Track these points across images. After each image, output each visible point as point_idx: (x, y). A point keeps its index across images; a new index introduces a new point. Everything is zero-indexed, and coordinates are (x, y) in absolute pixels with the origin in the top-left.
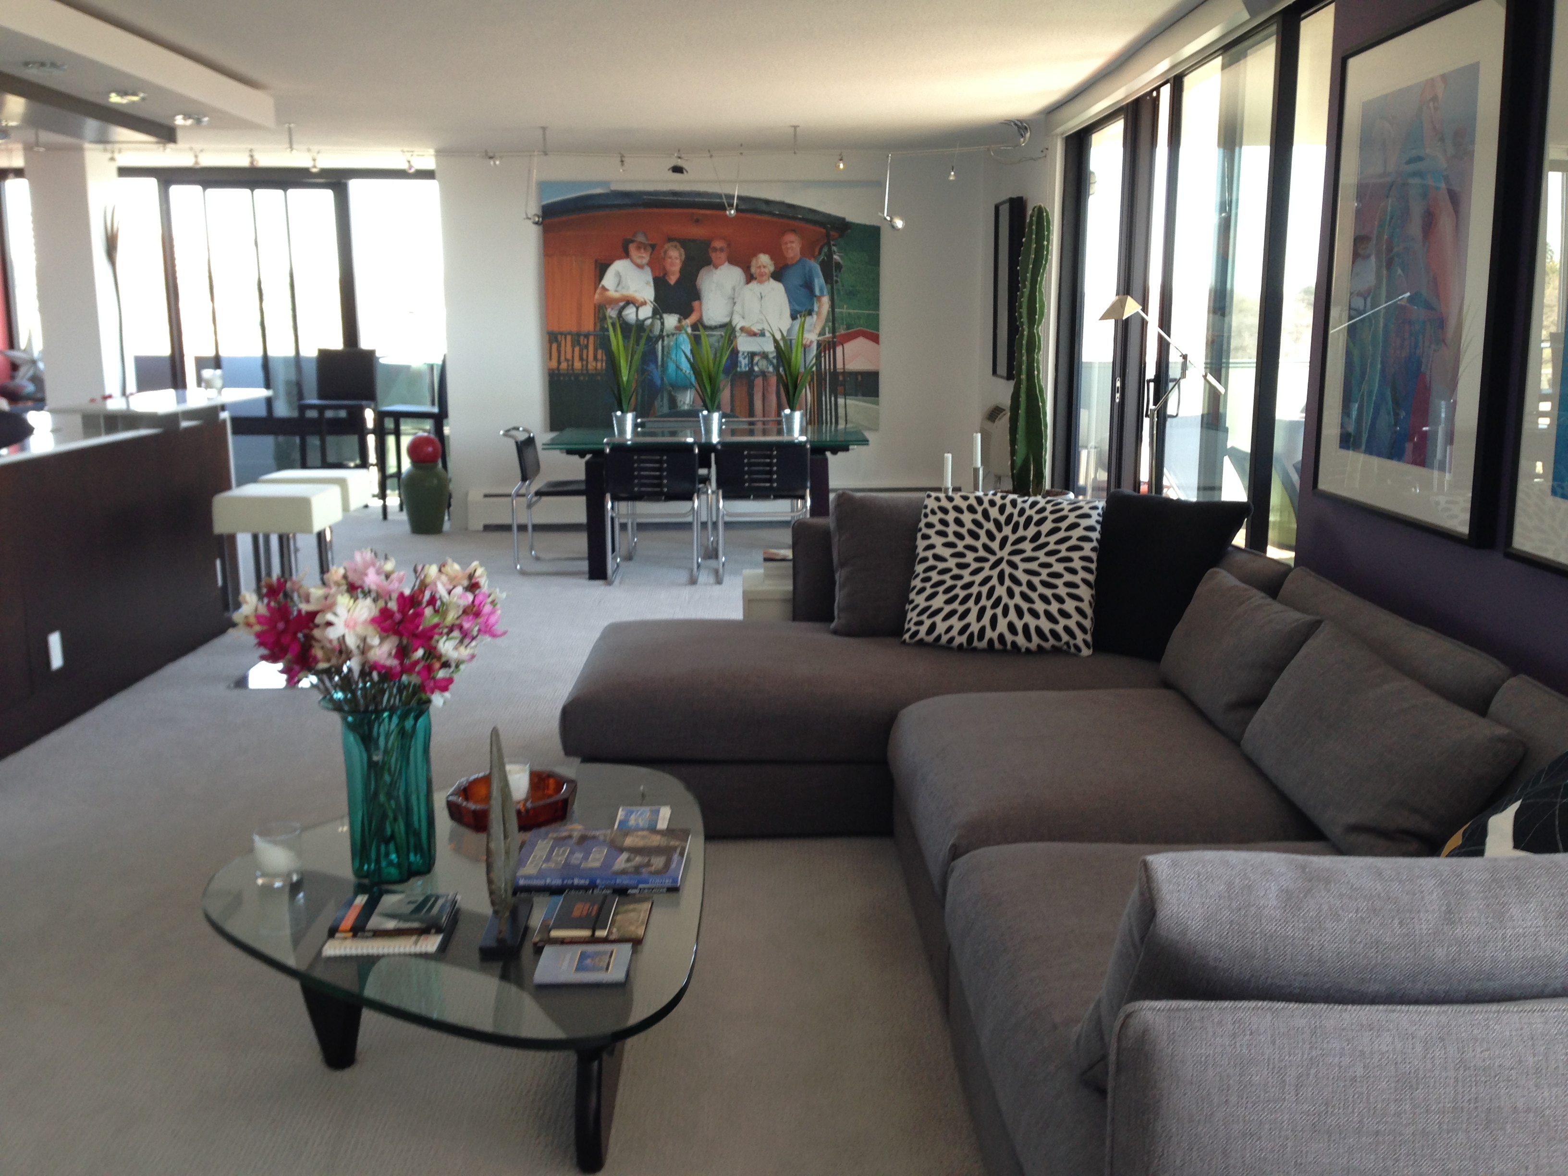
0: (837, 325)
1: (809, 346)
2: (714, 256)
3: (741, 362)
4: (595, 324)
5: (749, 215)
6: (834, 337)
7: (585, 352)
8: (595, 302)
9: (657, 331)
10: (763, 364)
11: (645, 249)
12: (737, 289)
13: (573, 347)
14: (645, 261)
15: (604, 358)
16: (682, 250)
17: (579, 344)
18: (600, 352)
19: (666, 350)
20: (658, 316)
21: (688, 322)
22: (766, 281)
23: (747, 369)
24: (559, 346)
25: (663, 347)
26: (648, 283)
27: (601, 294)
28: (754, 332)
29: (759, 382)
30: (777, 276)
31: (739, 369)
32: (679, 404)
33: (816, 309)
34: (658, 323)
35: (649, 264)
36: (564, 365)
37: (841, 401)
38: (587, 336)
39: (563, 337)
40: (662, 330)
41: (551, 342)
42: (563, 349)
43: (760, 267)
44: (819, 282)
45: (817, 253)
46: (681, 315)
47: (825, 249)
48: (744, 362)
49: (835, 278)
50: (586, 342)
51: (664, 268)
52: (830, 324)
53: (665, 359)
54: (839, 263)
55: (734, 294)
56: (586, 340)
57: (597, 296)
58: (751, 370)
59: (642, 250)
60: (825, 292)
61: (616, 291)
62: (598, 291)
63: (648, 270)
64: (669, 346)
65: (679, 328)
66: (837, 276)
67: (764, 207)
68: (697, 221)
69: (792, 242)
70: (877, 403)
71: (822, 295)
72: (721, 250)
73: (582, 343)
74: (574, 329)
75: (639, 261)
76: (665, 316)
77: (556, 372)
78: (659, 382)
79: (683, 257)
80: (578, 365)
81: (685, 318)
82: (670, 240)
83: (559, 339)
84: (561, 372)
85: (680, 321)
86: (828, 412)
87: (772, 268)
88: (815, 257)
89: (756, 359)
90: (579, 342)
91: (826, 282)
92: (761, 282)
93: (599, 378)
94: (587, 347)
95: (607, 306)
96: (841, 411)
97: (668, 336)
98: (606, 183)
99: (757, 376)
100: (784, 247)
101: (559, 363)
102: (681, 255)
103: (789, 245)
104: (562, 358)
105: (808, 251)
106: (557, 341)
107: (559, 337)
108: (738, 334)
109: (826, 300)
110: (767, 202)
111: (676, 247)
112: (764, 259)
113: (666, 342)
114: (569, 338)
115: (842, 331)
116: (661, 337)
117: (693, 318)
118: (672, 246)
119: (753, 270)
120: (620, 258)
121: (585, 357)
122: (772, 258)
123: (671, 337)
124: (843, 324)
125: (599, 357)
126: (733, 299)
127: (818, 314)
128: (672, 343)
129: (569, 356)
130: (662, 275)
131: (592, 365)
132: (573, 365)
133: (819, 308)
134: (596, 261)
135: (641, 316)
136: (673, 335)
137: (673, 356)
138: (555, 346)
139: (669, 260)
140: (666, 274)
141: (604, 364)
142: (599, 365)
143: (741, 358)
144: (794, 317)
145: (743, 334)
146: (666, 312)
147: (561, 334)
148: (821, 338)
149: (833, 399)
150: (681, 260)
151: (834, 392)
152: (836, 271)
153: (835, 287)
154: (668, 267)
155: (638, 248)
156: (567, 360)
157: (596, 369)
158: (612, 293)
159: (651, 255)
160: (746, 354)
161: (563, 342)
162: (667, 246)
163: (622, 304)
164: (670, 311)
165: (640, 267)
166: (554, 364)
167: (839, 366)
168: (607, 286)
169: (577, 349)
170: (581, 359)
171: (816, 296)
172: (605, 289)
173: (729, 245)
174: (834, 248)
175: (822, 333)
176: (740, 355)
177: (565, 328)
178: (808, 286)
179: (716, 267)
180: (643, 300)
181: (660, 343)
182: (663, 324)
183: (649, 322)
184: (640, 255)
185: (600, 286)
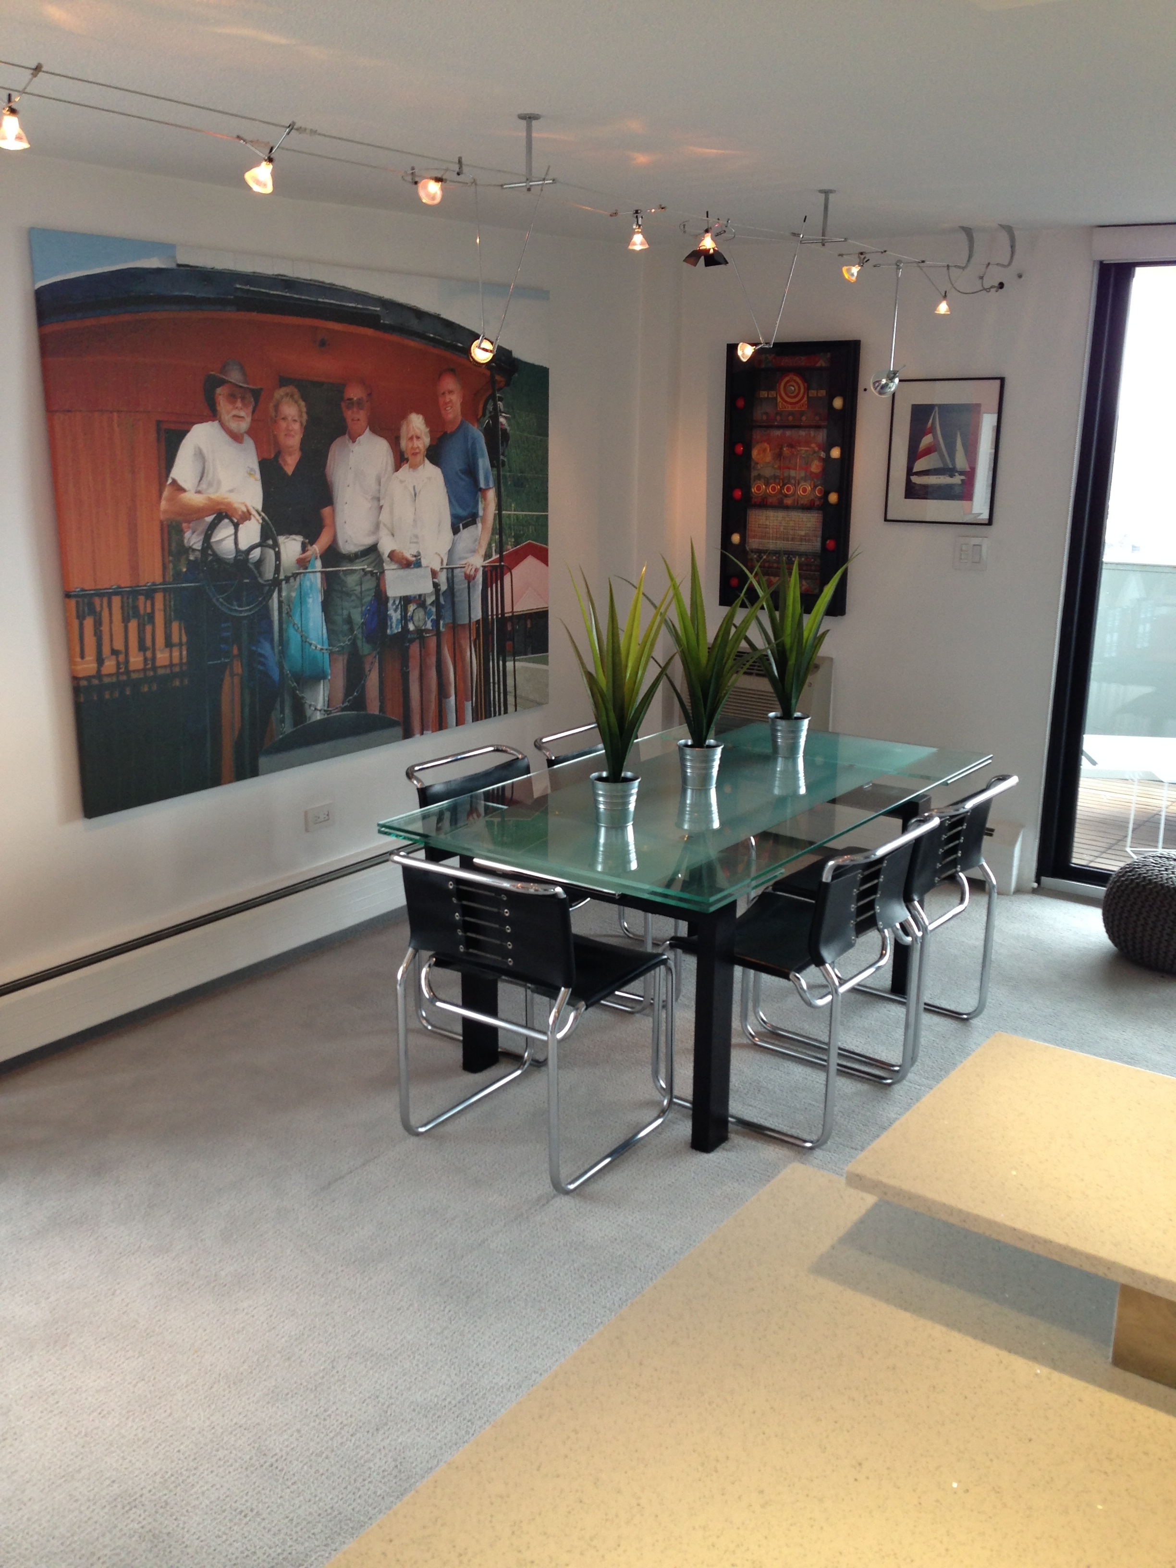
0: (504, 537)
1: (474, 578)
2: (349, 415)
3: (391, 618)
4: (164, 567)
5: (394, 338)
6: (501, 559)
7: (149, 628)
8: (162, 517)
9: (269, 574)
10: (420, 614)
11: (243, 399)
12: (383, 480)
13: (126, 620)
14: (244, 425)
15: (184, 639)
16: (303, 404)
17: (136, 614)
18: (175, 626)
19: (285, 608)
20: (270, 542)
21: (316, 549)
22: (420, 464)
23: (400, 630)
24: (98, 624)
25: (280, 603)
26: (251, 473)
27: (171, 499)
28: (407, 560)
29: (415, 648)
30: (434, 455)
31: (389, 631)
32: (309, 712)
33: (481, 513)
34: (271, 553)
35: (252, 432)
36: (110, 666)
37: (510, 665)
38: (150, 594)
39: (105, 600)
40: (277, 568)
41: (81, 617)
42: (105, 628)
43: (411, 439)
44: (484, 463)
45: (480, 414)
46: (305, 537)
47: (490, 407)
48: (395, 615)
49: (502, 457)
50: (149, 610)
51: (277, 443)
52: (497, 537)
53: (284, 626)
54: (506, 430)
55: (379, 491)
56: (149, 603)
57: (163, 504)
58: (405, 628)
59: (239, 404)
60: (491, 484)
61: (199, 492)
62: (166, 493)
63: (249, 443)
64: (289, 598)
65: (303, 563)
66: (503, 454)
67: (414, 324)
68: (323, 344)
69: (450, 392)
70: (545, 662)
71: (488, 489)
72: (359, 403)
73: (142, 611)
74: (125, 582)
75: (233, 425)
76: (281, 539)
77: (95, 682)
78: (276, 676)
79: (305, 417)
80: (136, 660)
81: (312, 543)
82: (284, 381)
83: (98, 609)
84: (106, 680)
85: (304, 549)
86: (496, 686)
87: (426, 441)
88: (478, 420)
89: (412, 608)
90: (135, 608)
91: (492, 466)
92: (414, 467)
93: (177, 683)
94: (151, 617)
95: (184, 525)
96: (510, 682)
97: (287, 579)
98: (167, 248)
99: (412, 641)
100: (441, 400)
101: (100, 661)
102: (301, 416)
103: (448, 398)
104: (106, 650)
105: (470, 411)
106: (92, 611)
107: (97, 601)
108: (386, 566)
109: (491, 495)
110: (419, 314)
111: (292, 396)
112: (417, 423)
113: (284, 594)
114: (116, 601)
115: (510, 548)
116: (276, 583)
117: (324, 541)
118: (287, 395)
119: (403, 443)
120: (202, 420)
121: (149, 643)
122: (428, 422)
123: (292, 580)
124: (510, 536)
125: (175, 639)
126: (379, 499)
127: (484, 522)
128: (293, 594)
129: (119, 645)
130: (273, 456)
131: (162, 657)
132: (127, 662)
133: (484, 509)
134: (159, 423)
135: (243, 545)
136: (295, 575)
137: (297, 619)
138: (89, 622)
139: (283, 424)
140: (279, 454)
141: (184, 653)
142: (176, 653)
143: (391, 612)
144: (455, 531)
145: (394, 566)
146: (281, 533)
147: (100, 594)
148: (486, 563)
149: (501, 663)
150: (301, 424)
151: (503, 654)
152: (502, 445)
153: (502, 473)
154: (282, 438)
155: (232, 398)
156: (115, 652)
157: (171, 665)
158: (192, 498)
159: (253, 412)
160: (397, 602)
161: (105, 614)
162: (280, 393)
163: (209, 519)
164: (289, 531)
165: (236, 437)
166: (88, 667)
167: (508, 609)
168: (181, 482)
169: (133, 625)
170: (142, 648)
171: (481, 490)
172: (178, 488)
173: (370, 395)
174: (500, 404)
175: (487, 556)
176: (390, 604)
177: (107, 582)
178: (471, 471)
179: (353, 439)
180: (245, 509)
181: (275, 595)
182: (278, 555)
183: (256, 554)
184: (235, 412)
185: (170, 481)
